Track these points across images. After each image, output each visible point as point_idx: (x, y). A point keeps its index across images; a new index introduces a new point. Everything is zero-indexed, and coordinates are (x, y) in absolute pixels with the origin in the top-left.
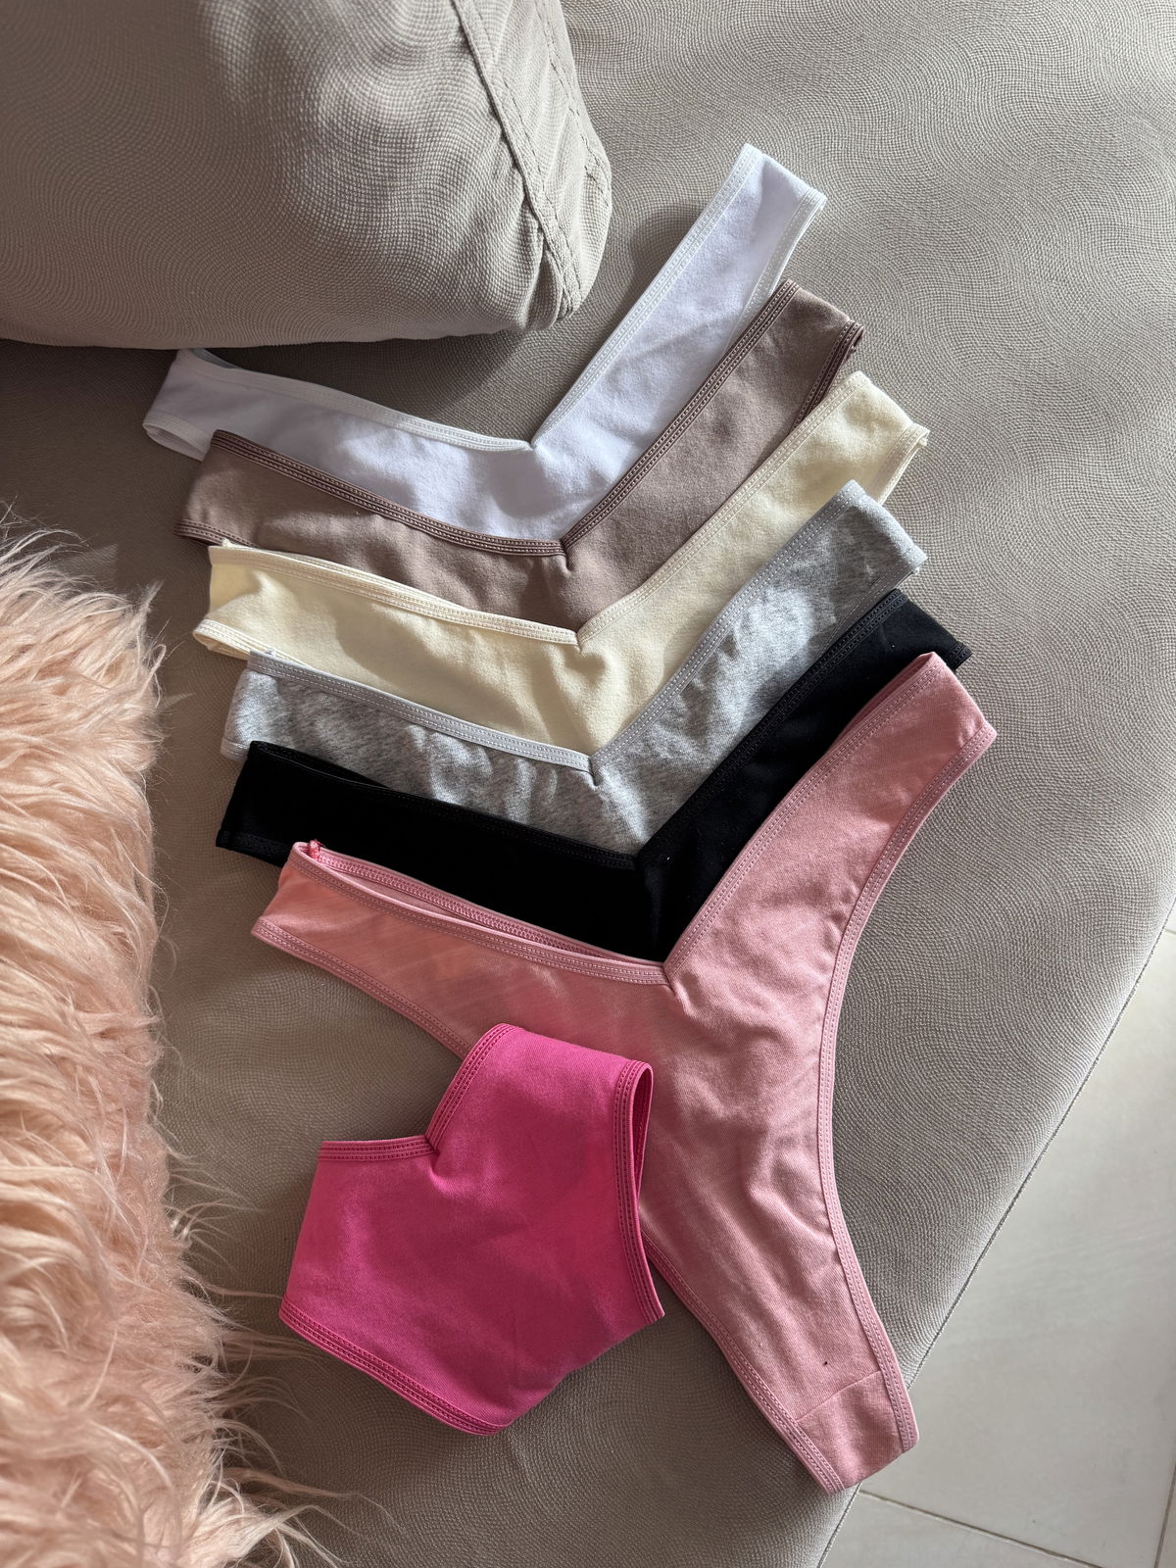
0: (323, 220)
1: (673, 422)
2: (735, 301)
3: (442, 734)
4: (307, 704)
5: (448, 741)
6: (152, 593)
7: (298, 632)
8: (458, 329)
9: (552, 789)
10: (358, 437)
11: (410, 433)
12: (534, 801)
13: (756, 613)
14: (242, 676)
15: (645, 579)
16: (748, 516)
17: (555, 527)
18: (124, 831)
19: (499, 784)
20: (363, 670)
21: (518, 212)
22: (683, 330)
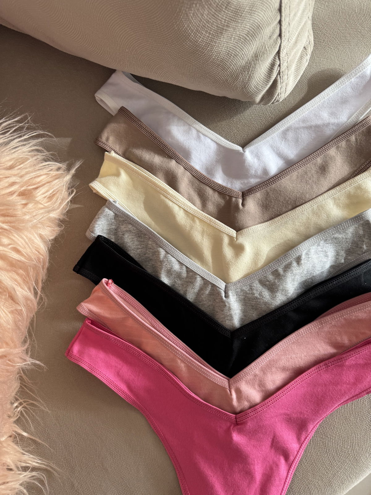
0: (192, 36)
2: (344, 117)
3: (172, 256)
4: (124, 226)
5: (173, 259)
6: (77, 165)
7: (129, 196)
8: (230, 95)
9: (207, 292)
10: (176, 125)
11: (197, 130)
12: (199, 294)
13: (313, 249)
14: (102, 208)
15: (271, 218)
16: (322, 207)
17: (241, 186)
19: (187, 282)
20: (149, 218)
21: (273, 56)
22: (319, 122)
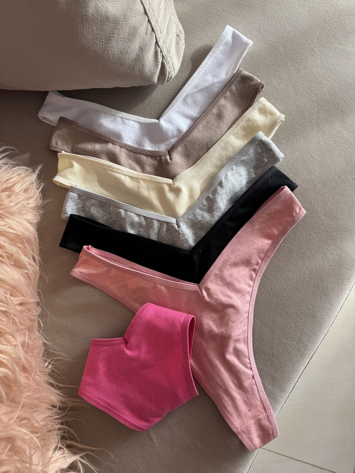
0: (91, 47)
1: (204, 113)
2: (223, 75)
3: (130, 212)
4: (88, 202)
5: (132, 214)
6: (40, 168)
7: (85, 180)
8: (135, 84)
9: (165, 229)
10: (104, 119)
11: (120, 117)
12: (159, 233)
13: (229, 174)
14: (68, 193)
15: (194, 163)
16: (227, 143)
17: (166, 147)
18: (29, 241)
19: (148, 228)
20: (106, 192)
21: (154, 46)
22: (207, 84)
